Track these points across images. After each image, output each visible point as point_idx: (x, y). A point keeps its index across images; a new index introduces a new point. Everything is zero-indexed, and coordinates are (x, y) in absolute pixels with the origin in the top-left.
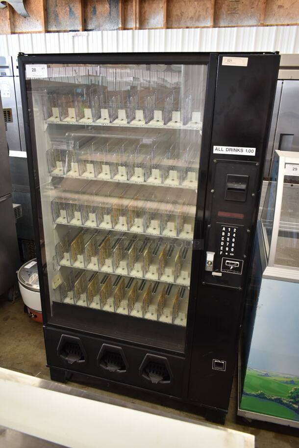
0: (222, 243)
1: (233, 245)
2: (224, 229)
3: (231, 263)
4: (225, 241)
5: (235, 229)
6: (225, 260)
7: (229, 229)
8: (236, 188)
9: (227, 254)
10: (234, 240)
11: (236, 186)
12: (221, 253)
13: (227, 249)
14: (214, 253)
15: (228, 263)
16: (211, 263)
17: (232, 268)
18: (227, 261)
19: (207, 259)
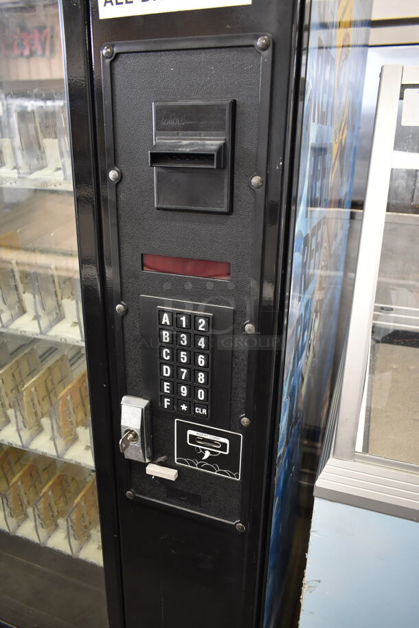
0: (167, 371)
1: (201, 378)
2: (166, 319)
3: (204, 440)
4: (175, 364)
5: (202, 322)
6: (183, 429)
7: (183, 319)
9: (184, 407)
10: (201, 360)
11: (187, 146)
12: (166, 402)
13: (184, 391)
14: (143, 403)
15: (193, 438)
16: (135, 435)
17: (207, 455)
18: (190, 432)
19: (123, 423)
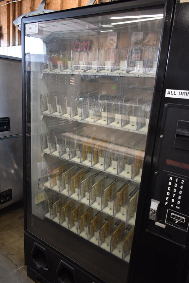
0: (168, 194)
1: (180, 197)
2: (171, 178)
3: (177, 217)
4: (172, 192)
5: (183, 181)
6: (170, 212)
7: (177, 179)
8: (186, 135)
9: (172, 206)
10: (181, 192)
11: (187, 133)
12: (166, 203)
13: (173, 201)
14: (159, 202)
15: (173, 216)
16: (155, 211)
17: (177, 222)
18: (172, 214)
19: (151, 207)
